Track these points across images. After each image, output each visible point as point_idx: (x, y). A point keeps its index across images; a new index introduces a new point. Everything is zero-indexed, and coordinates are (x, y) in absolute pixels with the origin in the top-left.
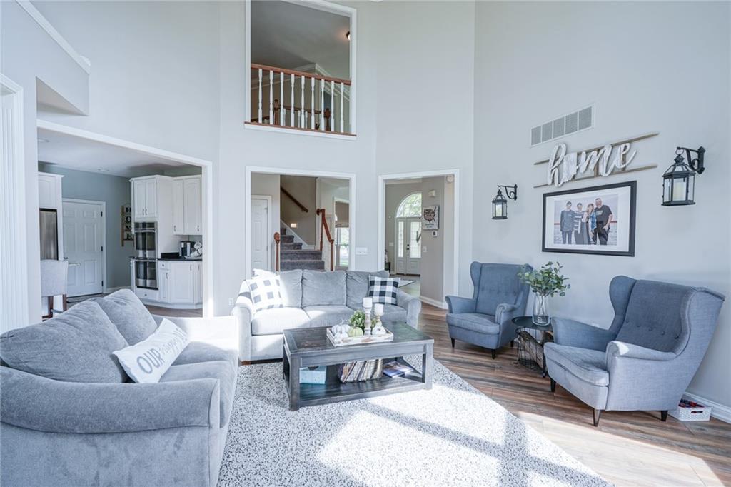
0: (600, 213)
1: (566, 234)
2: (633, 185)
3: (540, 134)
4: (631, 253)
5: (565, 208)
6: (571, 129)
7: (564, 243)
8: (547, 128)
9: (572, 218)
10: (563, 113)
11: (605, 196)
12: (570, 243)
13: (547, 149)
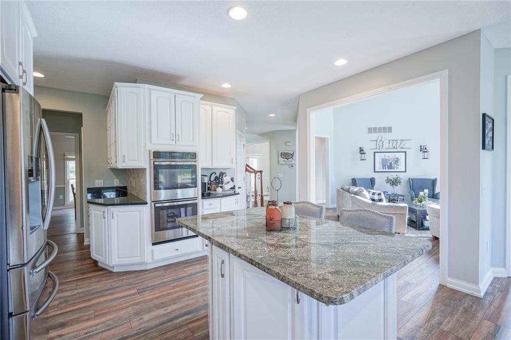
0: (396, 160)
1: (384, 166)
2: (405, 152)
3: (371, 130)
4: (405, 172)
5: (383, 157)
6: (385, 132)
7: (383, 169)
8: (375, 129)
9: (386, 161)
10: (382, 126)
11: (397, 155)
12: (385, 169)
13: (374, 136)
